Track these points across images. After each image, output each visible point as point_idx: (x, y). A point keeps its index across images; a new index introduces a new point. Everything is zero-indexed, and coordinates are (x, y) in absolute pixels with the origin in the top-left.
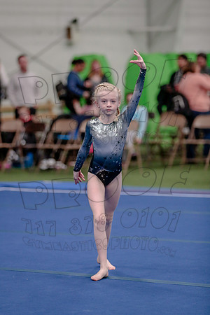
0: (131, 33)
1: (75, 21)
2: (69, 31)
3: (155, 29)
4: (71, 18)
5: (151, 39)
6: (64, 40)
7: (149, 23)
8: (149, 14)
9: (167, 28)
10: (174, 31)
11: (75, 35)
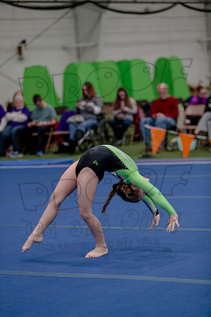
0: (65, 48)
1: (24, 42)
2: (20, 49)
3: (82, 45)
4: (21, 40)
5: (80, 53)
6: (17, 56)
7: (78, 42)
8: (77, 34)
9: (91, 44)
10: (96, 46)
11: (24, 52)
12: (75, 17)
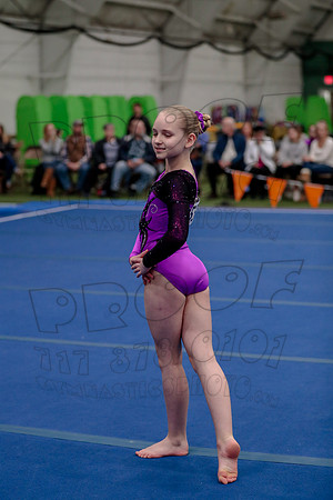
12: (41, 44)
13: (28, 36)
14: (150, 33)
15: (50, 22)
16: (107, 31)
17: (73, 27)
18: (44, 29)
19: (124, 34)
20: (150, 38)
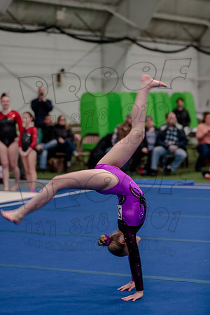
12: (102, 51)
13: (92, 45)
14: (188, 43)
15: (108, 34)
16: (155, 42)
17: (127, 38)
18: (105, 39)
19: (168, 44)
20: (188, 46)
